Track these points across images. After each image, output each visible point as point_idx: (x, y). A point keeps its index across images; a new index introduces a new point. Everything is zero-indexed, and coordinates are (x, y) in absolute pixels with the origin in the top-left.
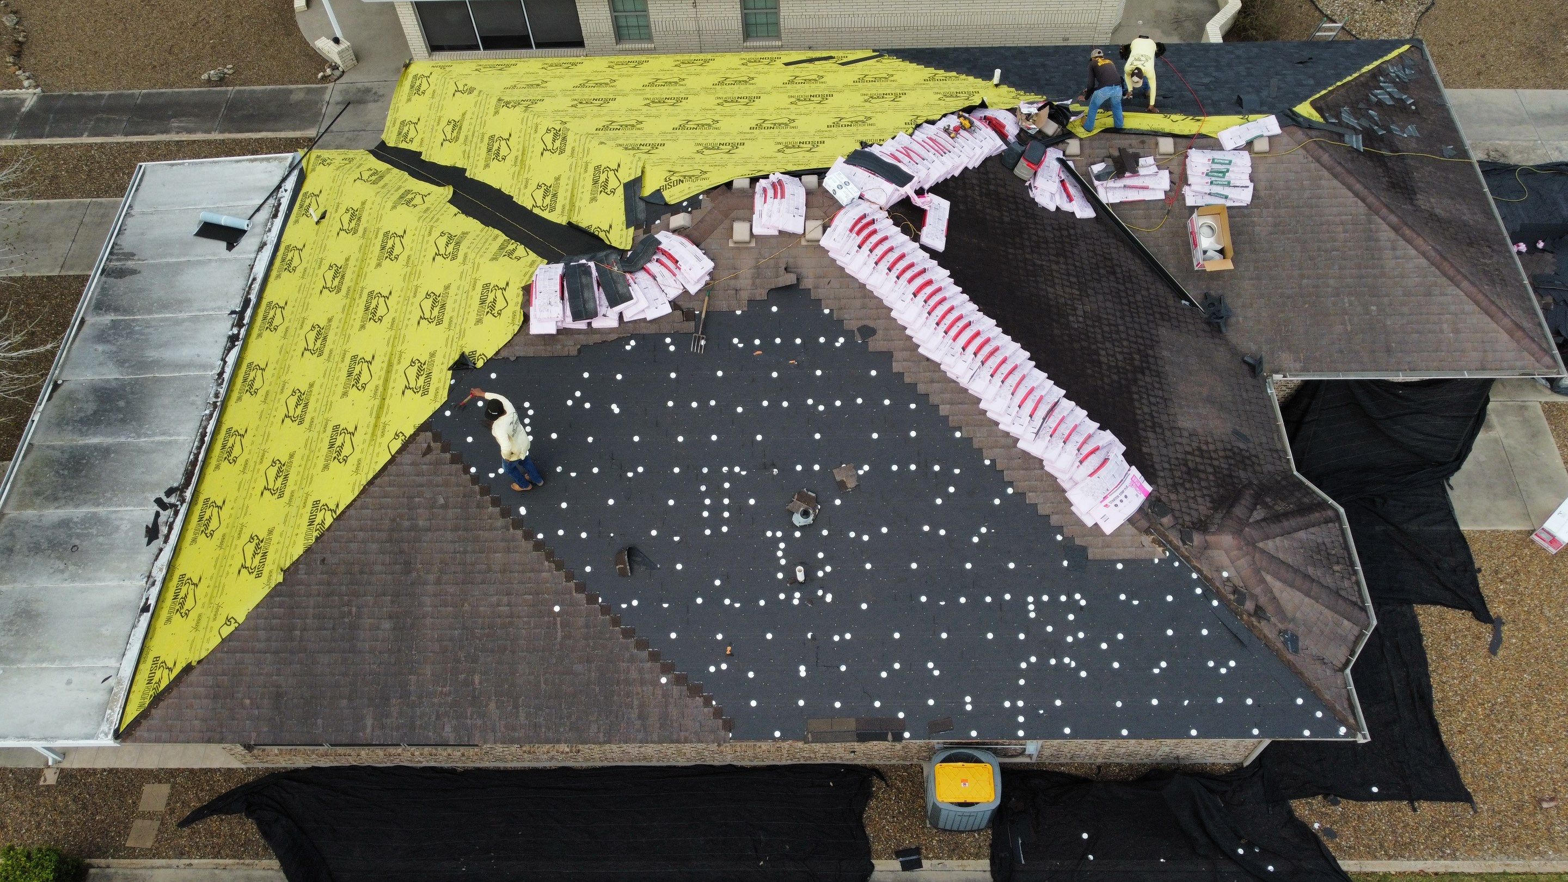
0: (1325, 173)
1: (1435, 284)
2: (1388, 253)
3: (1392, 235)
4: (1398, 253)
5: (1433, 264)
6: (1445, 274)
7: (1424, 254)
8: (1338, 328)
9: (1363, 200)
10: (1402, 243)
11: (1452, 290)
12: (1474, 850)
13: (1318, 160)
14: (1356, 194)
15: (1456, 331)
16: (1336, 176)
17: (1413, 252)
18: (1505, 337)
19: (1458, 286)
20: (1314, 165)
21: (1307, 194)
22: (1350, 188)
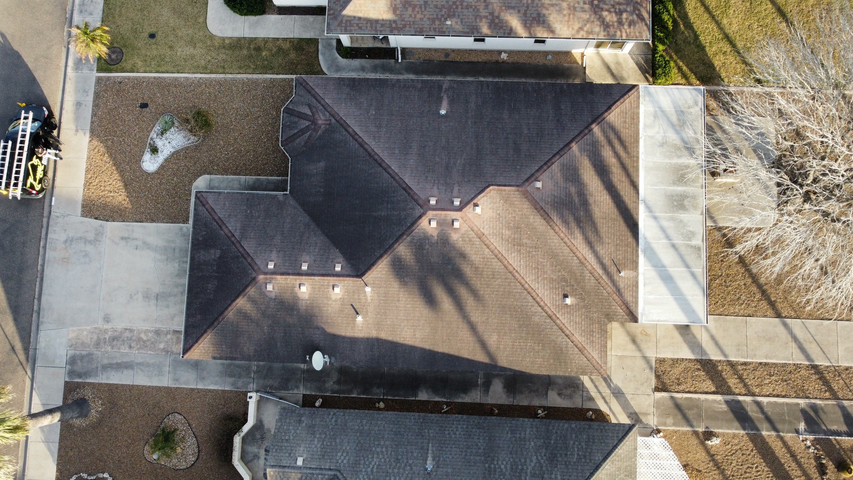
0: (251, 255)
1: (226, 218)
2: (238, 228)
3: (235, 234)
4: (235, 228)
5: (225, 224)
6: (222, 221)
7: (227, 227)
8: (262, 207)
9: (241, 245)
10: (232, 231)
11: (222, 216)
12: (265, 81)
13: (252, 259)
14: (243, 247)
15: (225, 204)
16: (248, 253)
17: (230, 228)
18: (210, 202)
19: (219, 217)
20: (254, 257)
21: (260, 248)
22: (244, 249)
